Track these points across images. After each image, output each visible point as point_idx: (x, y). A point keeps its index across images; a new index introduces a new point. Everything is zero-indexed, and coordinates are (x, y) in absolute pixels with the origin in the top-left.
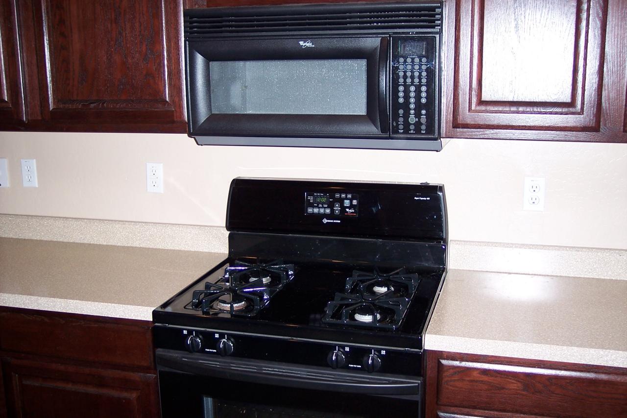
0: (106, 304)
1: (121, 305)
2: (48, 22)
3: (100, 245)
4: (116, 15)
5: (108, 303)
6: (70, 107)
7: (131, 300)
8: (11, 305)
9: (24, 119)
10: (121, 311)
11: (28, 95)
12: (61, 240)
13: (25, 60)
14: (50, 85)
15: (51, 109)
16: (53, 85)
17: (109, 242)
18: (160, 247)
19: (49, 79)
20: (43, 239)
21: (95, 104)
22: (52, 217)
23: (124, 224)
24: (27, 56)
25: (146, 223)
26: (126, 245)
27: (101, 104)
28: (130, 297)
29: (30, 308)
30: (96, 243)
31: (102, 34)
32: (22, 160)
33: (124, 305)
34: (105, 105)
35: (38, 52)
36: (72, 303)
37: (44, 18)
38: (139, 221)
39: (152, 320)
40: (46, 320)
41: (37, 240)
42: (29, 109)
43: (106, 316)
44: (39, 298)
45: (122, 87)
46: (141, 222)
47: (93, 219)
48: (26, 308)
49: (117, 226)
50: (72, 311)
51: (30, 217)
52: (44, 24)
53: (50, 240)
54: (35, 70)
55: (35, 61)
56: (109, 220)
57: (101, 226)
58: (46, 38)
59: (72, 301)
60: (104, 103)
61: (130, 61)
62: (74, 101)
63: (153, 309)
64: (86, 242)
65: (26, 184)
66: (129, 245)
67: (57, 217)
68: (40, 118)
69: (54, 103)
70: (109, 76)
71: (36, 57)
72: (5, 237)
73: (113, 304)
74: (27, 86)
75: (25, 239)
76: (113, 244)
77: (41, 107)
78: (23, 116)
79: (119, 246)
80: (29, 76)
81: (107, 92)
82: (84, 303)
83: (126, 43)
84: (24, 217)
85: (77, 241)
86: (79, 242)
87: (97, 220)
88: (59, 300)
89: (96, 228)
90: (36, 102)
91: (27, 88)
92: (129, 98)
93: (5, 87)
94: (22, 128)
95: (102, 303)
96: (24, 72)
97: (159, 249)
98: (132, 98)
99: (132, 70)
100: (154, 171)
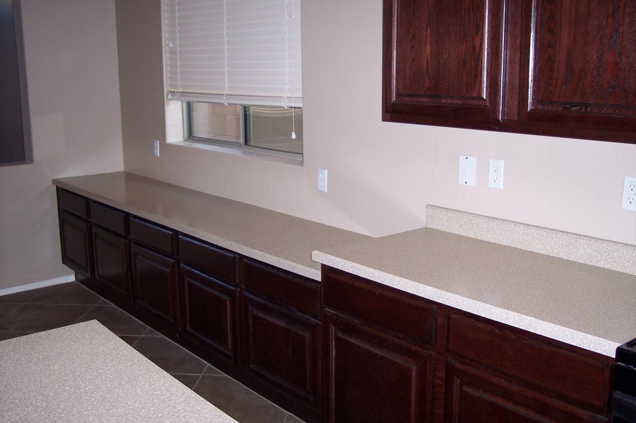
0: (564, 328)
1: (580, 333)
2: (537, 18)
3: (559, 258)
4: (614, 9)
5: (565, 327)
6: (550, 109)
7: (591, 329)
8: (464, 309)
9: (500, 118)
10: (579, 338)
11: (507, 95)
12: (519, 247)
13: (508, 58)
14: (531, 84)
15: (529, 110)
16: (534, 84)
17: (570, 257)
18: (628, 272)
19: (531, 78)
20: (500, 243)
21: (577, 108)
22: (513, 222)
23: (589, 240)
24: (510, 53)
25: (615, 242)
26: (588, 264)
27: (584, 109)
28: (591, 326)
29: (482, 315)
30: (555, 256)
31: (595, 30)
32: (490, 160)
33: (583, 334)
34: (588, 109)
35: (522, 50)
36: (527, 319)
37: (533, 14)
38: (607, 239)
39: (614, 356)
40: (497, 331)
41: (494, 244)
42: (506, 109)
43: (561, 340)
44: (493, 307)
45: (611, 90)
46: (610, 241)
47: (556, 230)
48: (478, 314)
49: (581, 241)
50: (525, 328)
51: (491, 219)
52: (532, 20)
53: (507, 245)
54: (517, 69)
55: (517, 59)
56: (573, 234)
57: (563, 239)
58: (532, 34)
59: (527, 317)
60: (588, 106)
61: (624, 60)
62: (555, 102)
63: (618, 345)
64: (545, 253)
65: (491, 185)
66: (591, 264)
67: (518, 223)
68: (516, 118)
69: (533, 104)
70: (598, 78)
71: (519, 55)
72: (464, 235)
73: (571, 330)
74: (507, 84)
75: (483, 241)
76: (575, 260)
77: (519, 107)
78: (499, 115)
79: (580, 263)
80: (510, 74)
81: (593, 95)
82: (539, 321)
83: (623, 41)
84: (484, 217)
85: (535, 251)
86: (538, 252)
87: (560, 231)
88: (513, 313)
89: (558, 240)
90: (514, 101)
91: (507, 87)
92: (618, 103)
93: (485, 85)
94: (497, 128)
95: (559, 326)
96: (506, 69)
97: (627, 274)
98: (621, 104)
99: (625, 71)
100: (632, 186)
